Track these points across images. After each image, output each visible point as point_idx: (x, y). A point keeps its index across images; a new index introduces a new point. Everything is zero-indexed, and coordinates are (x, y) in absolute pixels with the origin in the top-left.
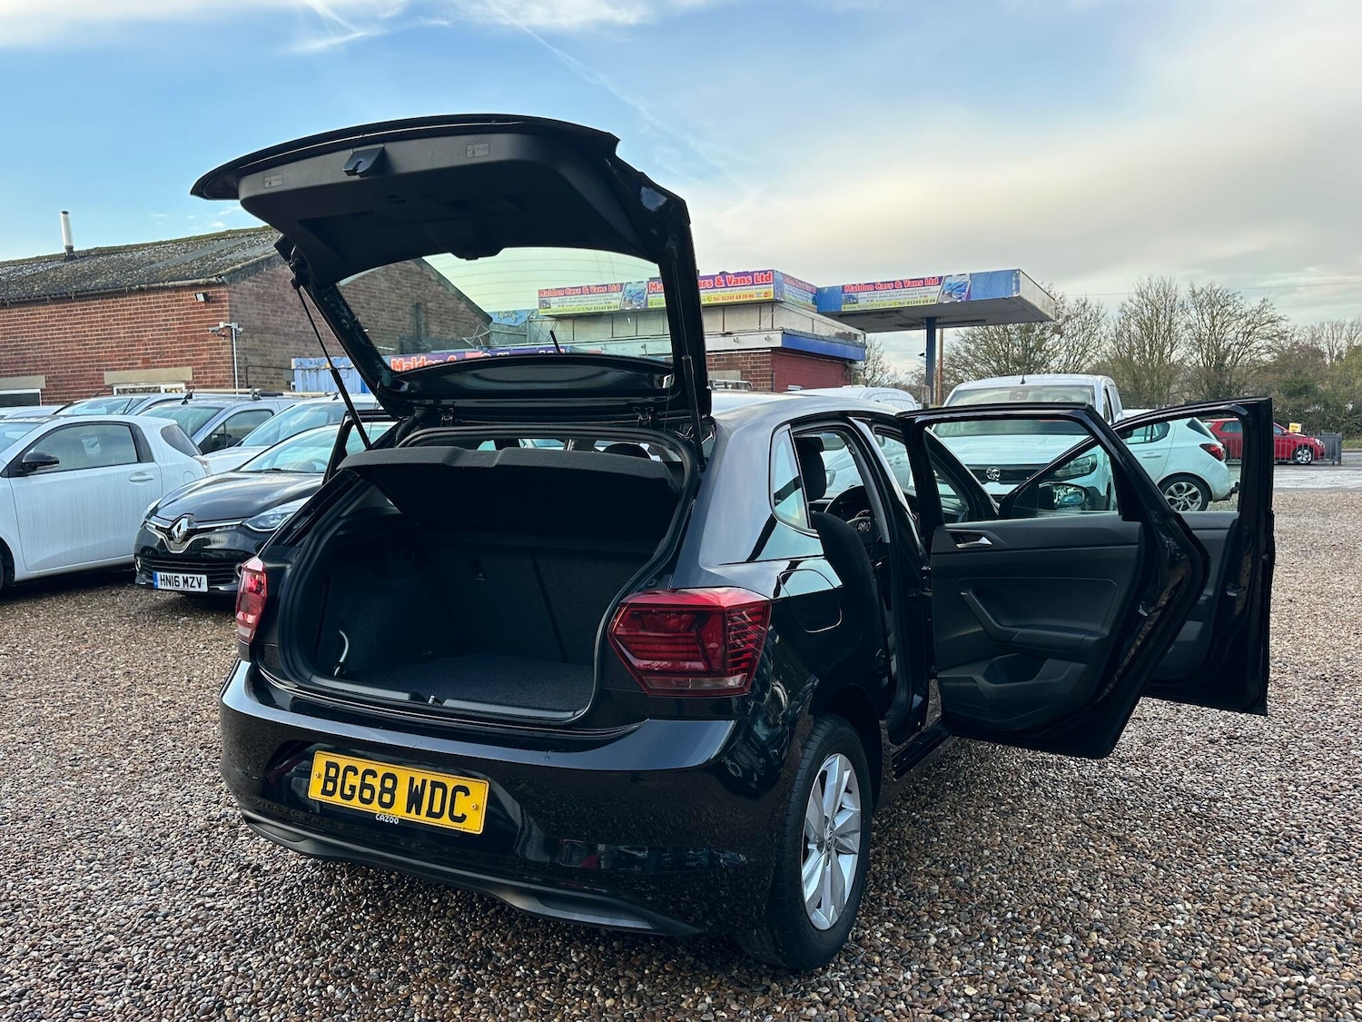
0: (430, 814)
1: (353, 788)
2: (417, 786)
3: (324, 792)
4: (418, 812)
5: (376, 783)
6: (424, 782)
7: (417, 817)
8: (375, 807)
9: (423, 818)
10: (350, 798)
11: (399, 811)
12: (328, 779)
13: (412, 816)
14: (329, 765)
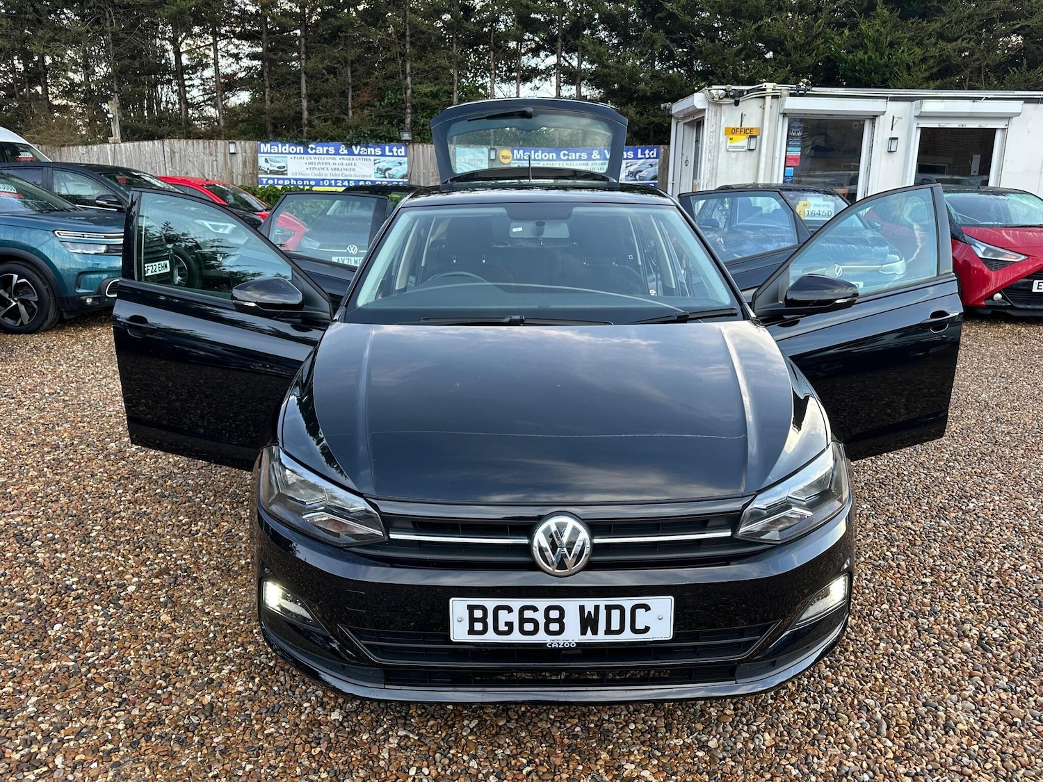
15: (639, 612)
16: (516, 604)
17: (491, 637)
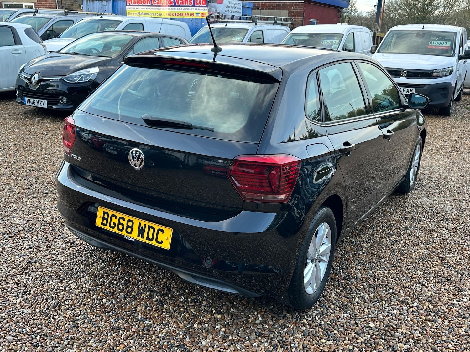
0: (147, 239)
1: (115, 224)
2: (142, 227)
3: (102, 224)
4: (142, 237)
5: (125, 223)
6: (145, 225)
7: (142, 239)
8: (124, 233)
9: (144, 240)
10: (114, 228)
11: (134, 236)
12: (104, 218)
13: (140, 239)
14: (105, 213)
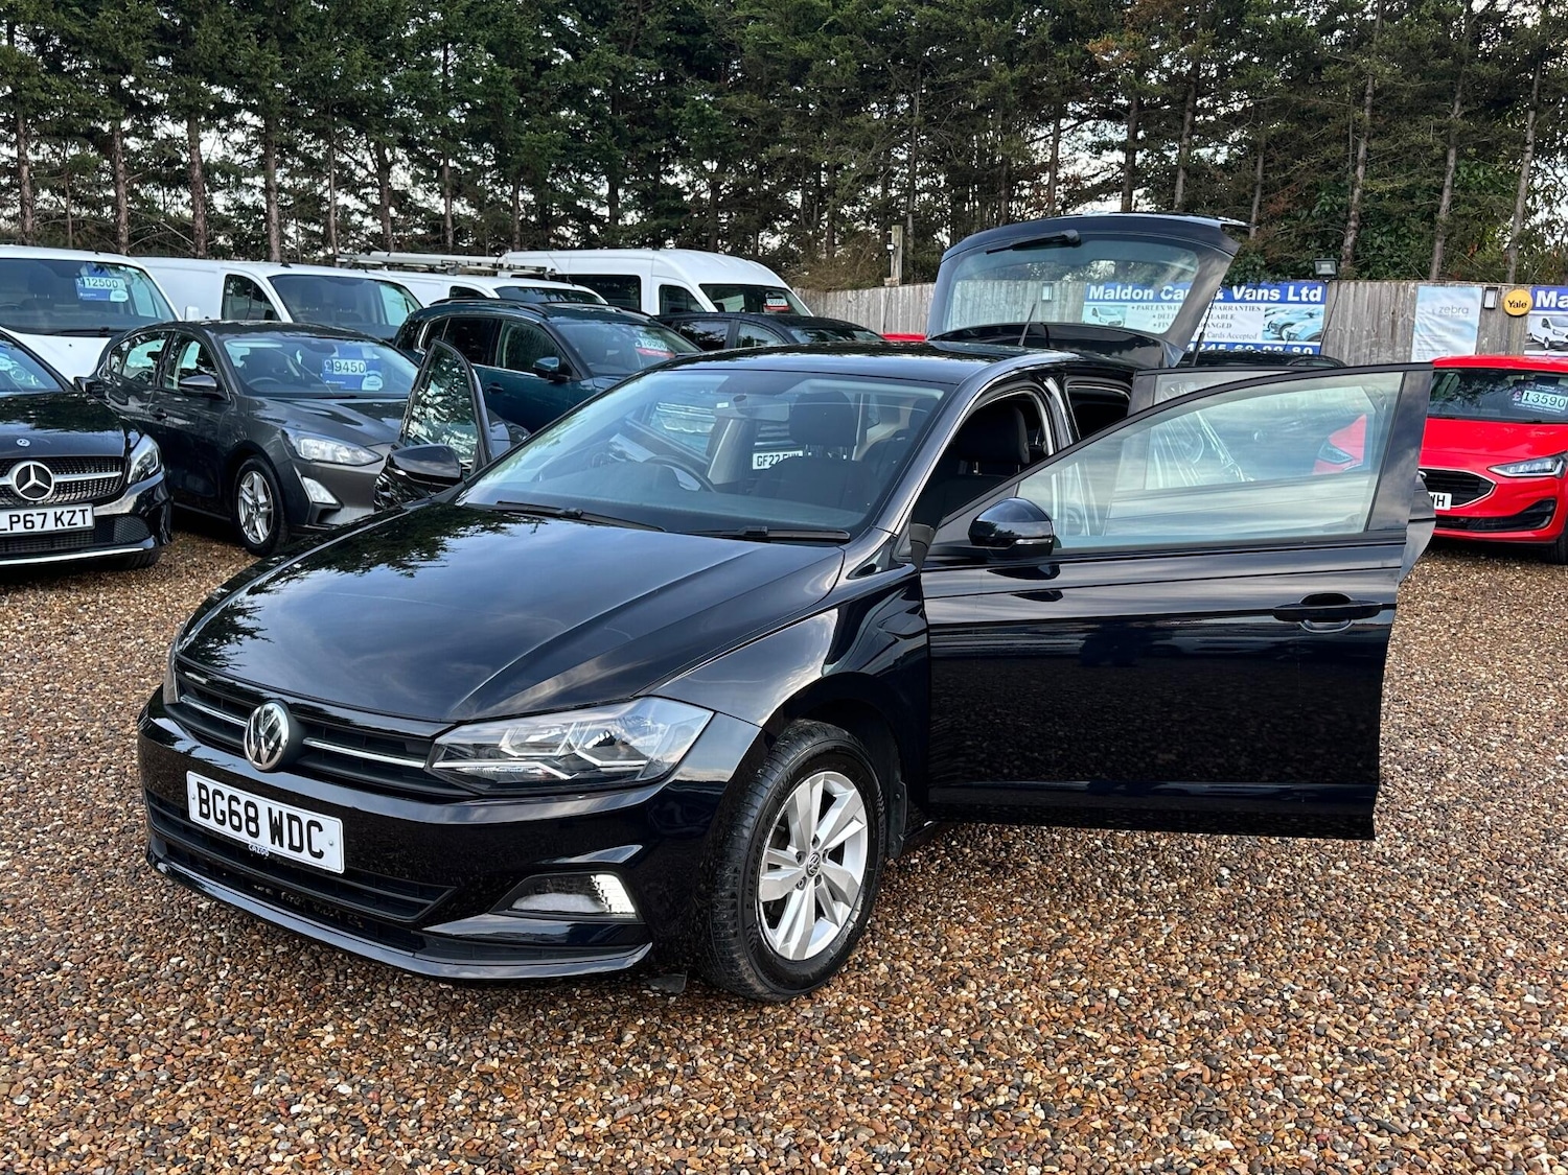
15: (314, 829)
16: (228, 791)
17: (211, 824)
